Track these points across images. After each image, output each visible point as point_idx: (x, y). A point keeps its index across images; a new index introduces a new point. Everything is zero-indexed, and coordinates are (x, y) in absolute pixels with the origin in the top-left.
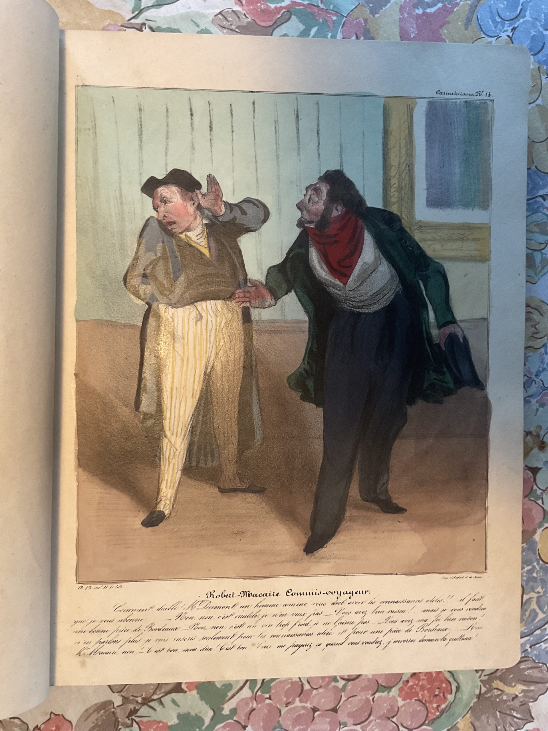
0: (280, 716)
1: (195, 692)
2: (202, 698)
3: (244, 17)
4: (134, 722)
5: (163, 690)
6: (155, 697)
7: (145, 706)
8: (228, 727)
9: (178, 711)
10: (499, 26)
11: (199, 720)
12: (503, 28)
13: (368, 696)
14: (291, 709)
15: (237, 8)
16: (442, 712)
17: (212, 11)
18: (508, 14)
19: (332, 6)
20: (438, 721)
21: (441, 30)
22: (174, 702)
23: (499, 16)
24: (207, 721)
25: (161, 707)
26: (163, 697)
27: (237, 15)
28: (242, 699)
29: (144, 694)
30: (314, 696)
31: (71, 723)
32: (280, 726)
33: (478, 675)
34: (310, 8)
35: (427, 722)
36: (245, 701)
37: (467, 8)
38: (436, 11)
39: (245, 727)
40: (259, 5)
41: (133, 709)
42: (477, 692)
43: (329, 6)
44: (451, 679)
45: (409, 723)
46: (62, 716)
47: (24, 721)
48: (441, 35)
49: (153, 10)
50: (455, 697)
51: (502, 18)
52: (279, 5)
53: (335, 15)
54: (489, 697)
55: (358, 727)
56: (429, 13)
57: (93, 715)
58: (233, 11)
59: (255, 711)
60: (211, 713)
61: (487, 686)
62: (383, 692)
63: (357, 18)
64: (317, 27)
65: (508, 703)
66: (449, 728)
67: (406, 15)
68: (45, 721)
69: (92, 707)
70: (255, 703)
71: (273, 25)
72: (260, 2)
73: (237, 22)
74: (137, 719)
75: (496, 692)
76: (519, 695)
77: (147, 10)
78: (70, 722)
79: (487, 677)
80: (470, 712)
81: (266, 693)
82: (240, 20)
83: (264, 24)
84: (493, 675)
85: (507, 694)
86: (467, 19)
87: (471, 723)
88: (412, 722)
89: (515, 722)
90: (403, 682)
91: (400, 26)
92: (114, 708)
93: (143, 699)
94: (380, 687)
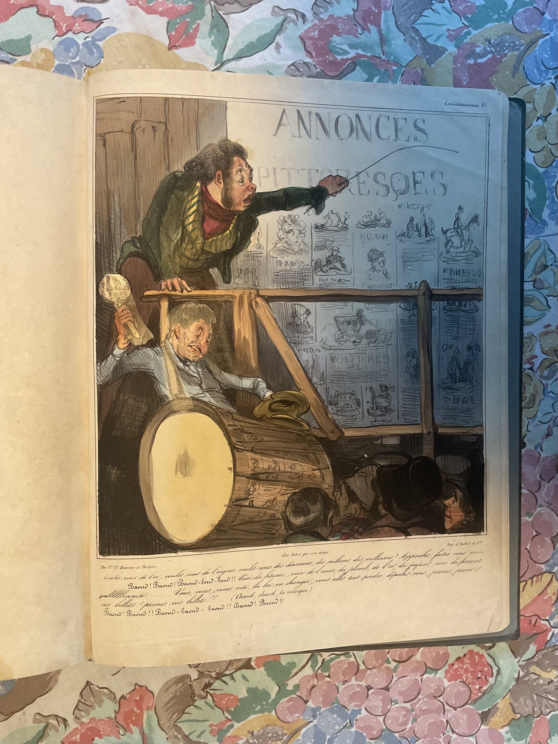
0: (338, 692)
1: (262, 669)
2: (269, 675)
3: (314, 67)
4: (208, 695)
5: (234, 667)
6: (227, 672)
7: (219, 680)
8: (292, 701)
9: (247, 686)
10: (544, 74)
11: (266, 694)
12: (547, 76)
13: (417, 677)
14: (347, 686)
15: (308, 60)
16: (484, 693)
17: (285, 62)
18: (551, 63)
19: (392, 57)
20: (480, 700)
21: (490, 78)
22: (244, 677)
23: (544, 65)
24: (273, 696)
25: (233, 681)
26: (234, 672)
27: (308, 66)
28: (304, 676)
29: (218, 669)
30: (368, 676)
31: (153, 694)
32: (338, 702)
33: (517, 660)
34: (373, 60)
35: (470, 702)
36: (307, 678)
37: (515, 58)
38: (486, 61)
39: (306, 702)
40: (327, 56)
41: (207, 683)
42: (516, 676)
43: (390, 57)
44: (492, 664)
45: (454, 703)
46: (144, 687)
47: (112, 691)
48: (490, 83)
49: (233, 62)
50: (496, 679)
51: (546, 67)
52: (345, 57)
53: (396, 65)
54: (526, 681)
55: (408, 705)
56: (480, 63)
57: (173, 687)
58: (304, 62)
59: (315, 688)
60: (276, 689)
61: (525, 671)
62: (431, 674)
63: (415, 68)
64: (378, 77)
65: (545, 687)
66: (490, 708)
67: (459, 65)
68: (129, 691)
69: (171, 680)
70: (316, 680)
71: (339, 75)
72: (328, 55)
73: (307, 72)
74: (211, 692)
75: (533, 677)
76: (554, 680)
77: (228, 63)
78: (152, 692)
79: (524, 663)
80: (509, 694)
81: (326, 672)
82: (310, 71)
83: (331, 74)
84: (531, 661)
85: (544, 679)
86: (514, 68)
87: (510, 704)
88: (456, 703)
89: (550, 704)
90: (449, 664)
91: (453, 75)
92: (191, 681)
93: (216, 673)
94: (428, 669)
